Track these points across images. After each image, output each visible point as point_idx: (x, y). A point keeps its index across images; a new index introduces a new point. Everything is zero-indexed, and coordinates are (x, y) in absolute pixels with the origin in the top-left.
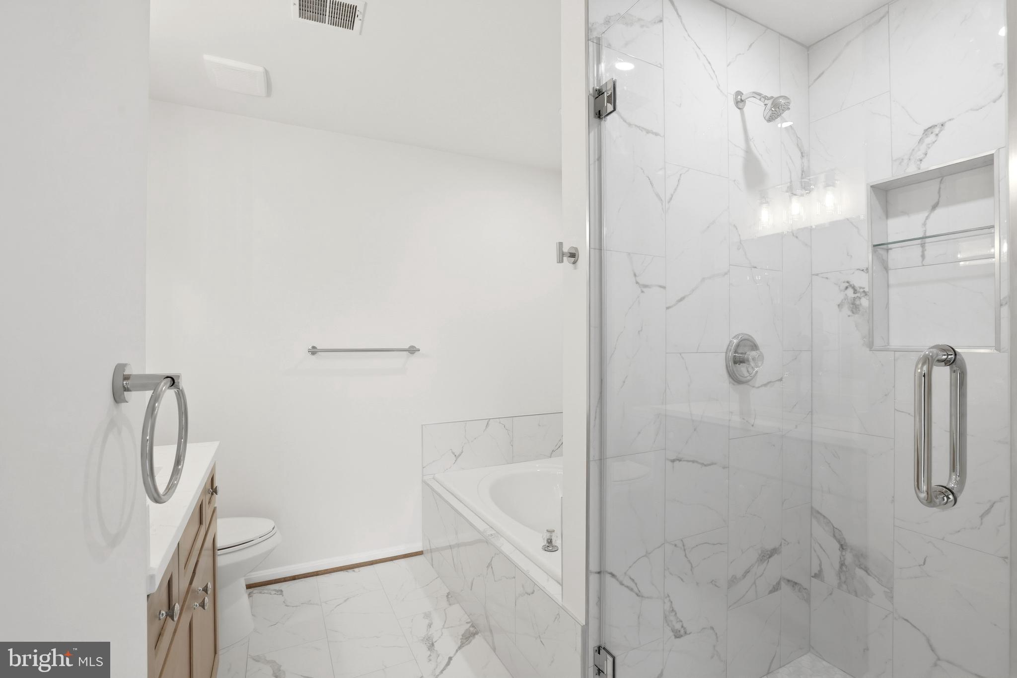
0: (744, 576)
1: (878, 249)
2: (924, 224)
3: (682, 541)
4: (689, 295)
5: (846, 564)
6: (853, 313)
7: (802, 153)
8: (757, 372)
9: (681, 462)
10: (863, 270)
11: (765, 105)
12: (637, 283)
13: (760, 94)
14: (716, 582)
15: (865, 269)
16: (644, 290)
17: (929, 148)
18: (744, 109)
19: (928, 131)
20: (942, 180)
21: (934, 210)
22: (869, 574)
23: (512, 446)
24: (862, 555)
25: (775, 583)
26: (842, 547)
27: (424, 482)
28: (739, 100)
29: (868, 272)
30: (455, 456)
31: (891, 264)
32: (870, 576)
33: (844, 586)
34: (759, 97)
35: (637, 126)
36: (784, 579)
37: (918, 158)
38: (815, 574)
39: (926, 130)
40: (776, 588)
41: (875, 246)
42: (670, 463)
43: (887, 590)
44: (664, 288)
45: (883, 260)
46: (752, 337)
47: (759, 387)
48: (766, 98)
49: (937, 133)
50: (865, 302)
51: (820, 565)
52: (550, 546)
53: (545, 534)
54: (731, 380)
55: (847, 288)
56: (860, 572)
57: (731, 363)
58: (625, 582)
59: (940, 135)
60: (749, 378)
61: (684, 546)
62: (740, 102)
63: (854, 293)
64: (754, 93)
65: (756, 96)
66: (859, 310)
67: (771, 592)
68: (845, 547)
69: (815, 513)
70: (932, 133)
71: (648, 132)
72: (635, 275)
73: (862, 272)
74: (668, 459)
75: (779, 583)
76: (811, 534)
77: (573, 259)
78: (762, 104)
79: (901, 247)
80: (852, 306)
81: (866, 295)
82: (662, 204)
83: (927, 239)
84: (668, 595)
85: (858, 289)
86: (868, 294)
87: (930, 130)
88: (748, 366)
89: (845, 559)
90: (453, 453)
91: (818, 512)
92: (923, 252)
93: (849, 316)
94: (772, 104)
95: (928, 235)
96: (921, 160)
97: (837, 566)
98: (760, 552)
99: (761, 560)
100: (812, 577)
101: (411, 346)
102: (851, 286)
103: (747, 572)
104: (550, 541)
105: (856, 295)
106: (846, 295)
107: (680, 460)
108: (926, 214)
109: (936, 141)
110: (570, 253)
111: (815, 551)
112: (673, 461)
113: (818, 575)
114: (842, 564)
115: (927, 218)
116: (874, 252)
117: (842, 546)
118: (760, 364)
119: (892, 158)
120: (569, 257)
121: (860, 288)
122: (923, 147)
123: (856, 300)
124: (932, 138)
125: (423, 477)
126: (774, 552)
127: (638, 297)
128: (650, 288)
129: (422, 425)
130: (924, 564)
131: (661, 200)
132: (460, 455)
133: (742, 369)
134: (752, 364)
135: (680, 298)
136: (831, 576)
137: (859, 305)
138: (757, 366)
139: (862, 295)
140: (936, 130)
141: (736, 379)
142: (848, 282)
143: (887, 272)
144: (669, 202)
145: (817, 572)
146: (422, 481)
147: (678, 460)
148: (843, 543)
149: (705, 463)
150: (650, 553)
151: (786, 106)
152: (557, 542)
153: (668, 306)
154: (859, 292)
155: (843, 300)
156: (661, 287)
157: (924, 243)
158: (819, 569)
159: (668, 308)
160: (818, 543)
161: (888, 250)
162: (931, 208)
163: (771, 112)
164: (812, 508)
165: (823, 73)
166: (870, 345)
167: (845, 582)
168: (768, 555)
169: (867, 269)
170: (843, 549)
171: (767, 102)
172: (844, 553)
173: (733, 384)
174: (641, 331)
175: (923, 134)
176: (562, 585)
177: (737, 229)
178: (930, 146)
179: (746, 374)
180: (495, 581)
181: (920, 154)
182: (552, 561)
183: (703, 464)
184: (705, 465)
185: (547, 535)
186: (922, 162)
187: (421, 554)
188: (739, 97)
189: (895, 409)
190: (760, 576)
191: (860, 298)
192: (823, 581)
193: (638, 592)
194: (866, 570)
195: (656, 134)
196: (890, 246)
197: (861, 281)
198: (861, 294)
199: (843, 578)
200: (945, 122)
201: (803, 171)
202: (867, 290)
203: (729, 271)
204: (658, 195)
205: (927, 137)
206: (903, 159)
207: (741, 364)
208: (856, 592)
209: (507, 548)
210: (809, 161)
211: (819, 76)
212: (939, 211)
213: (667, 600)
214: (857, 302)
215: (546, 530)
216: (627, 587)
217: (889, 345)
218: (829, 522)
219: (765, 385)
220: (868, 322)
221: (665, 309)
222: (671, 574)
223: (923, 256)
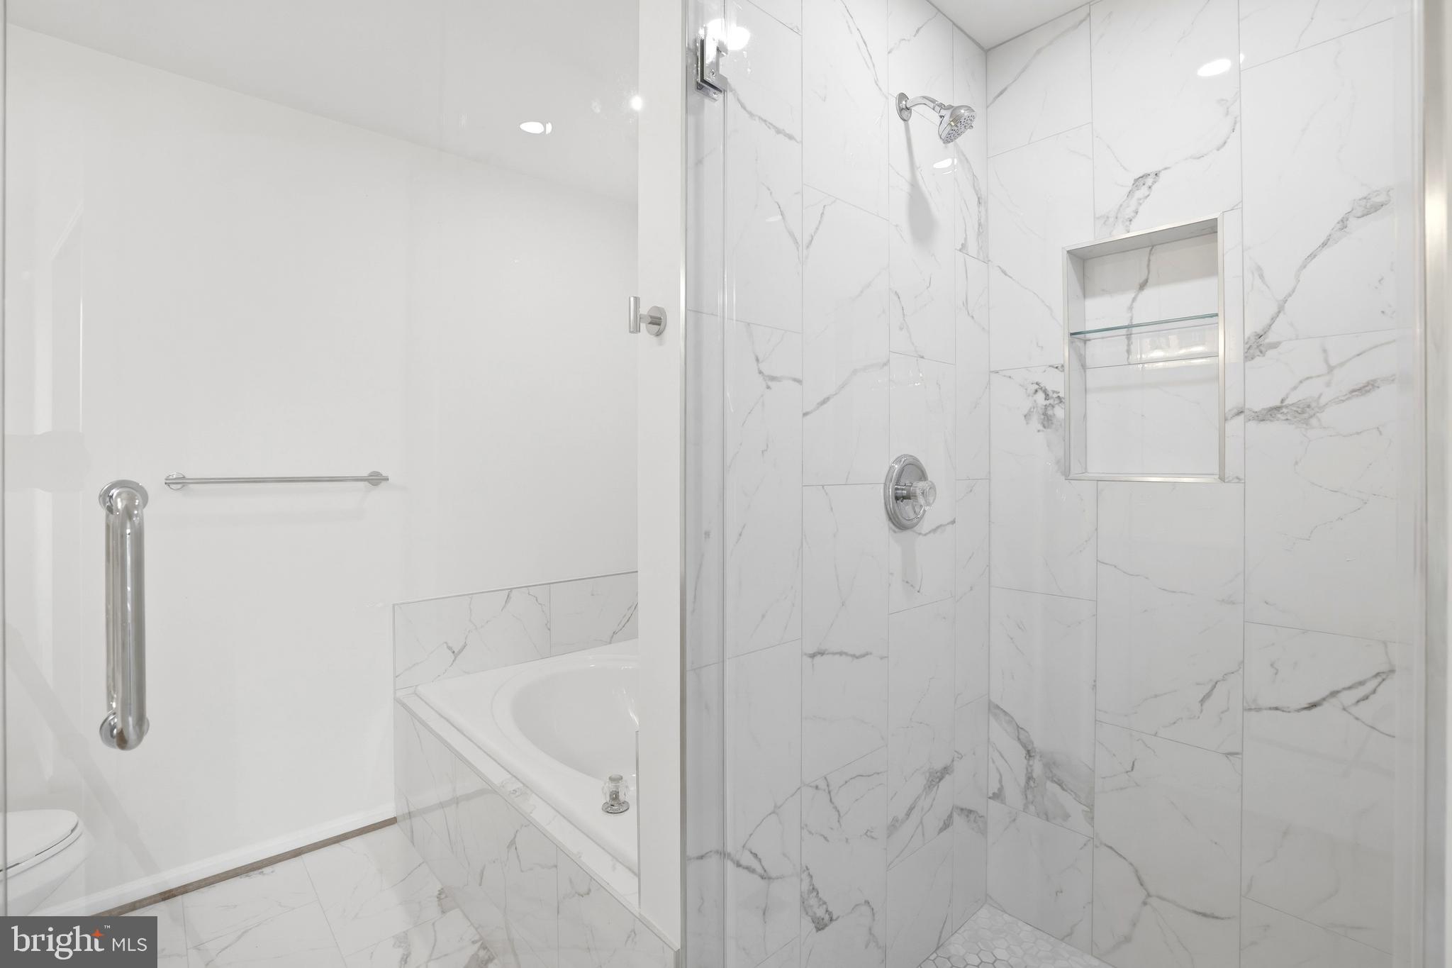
0: (908, 815)
1: (1076, 340)
2: (1131, 308)
3: (825, 778)
4: (835, 395)
5: (1034, 776)
6: (1044, 427)
7: (979, 198)
8: (925, 511)
9: (824, 656)
10: (1057, 368)
11: (941, 117)
12: (760, 372)
13: (933, 101)
14: (872, 832)
15: (1060, 366)
16: (771, 384)
17: (1140, 204)
18: (910, 121)
19: (1140, 180)
20: (1151, 250)
21: (1143, 290)
22: (1064, 789)
23: (549, 629)
24: (1054, 763)
25: (946, 818)
26: (1029, 754)
27: (398, 701)
28: (904, 107)
29: (1063, 371)
30: (454, 652)
31: (1089, 362)
32: (1066, 791)
33: (1032, 808)
34: (932, 105)
35: (762, 119)
36: (957, 808)
37: (1127, 217)
38: (994, 794)
39: (1136, 180)
40: (946, 825)
41: (1072, 334)
42: (809, 660)
43: (1086, 809)
44: (799, 381)
45: (1081, 355)
46: (918, 461)
47: (925, 535)
48: (942, 106)
49: (1150, 184)
50: (1059, 412)
51: (1000, 781)
52: (615, 804)
53: (607, 784)
54: (891, 525)
55: (1036, 391)
56: (1052, 787)
57: (892, 500)
58: (744, 862)
59: (1153, 188)
60: (915, 521)
61: (828, 786)
62: (904, 110)
63: (1045, 399)
64: (924, 97)
65: (927, 102)
66: (1052, 423)
67: (941, 830)
68: (1033, 754)
69: (994, 709)
70: (1144, 184)
71: (778, 131)
72: (757, 360)
73: (1056, 370)
74: (805, 654)
75: (950, 816)
76: (989, 739)
77: (656, 328)
78: (937, 116)
79: (1103, 338)
80: (1042, 417)
81: (1061, 402)
82: (798, 248)
83: (1134, 329)
84: (807, 867)
85: (1050, 394)
86: (1063, 400)
87: (1141, 181)
88: (914, 503)
89: (1032, 770)
90: (450, 648)
91: (998, 707)
92: (1129, 345)
93: (1039, 431)
94: (951, 117)
95: (1135, 322)
96: (1131, 221)
97: (1022, 781)
98: (928, 775)
99: (929, 787)
100: (990, 798)
101: (372, 473)
102: (1041, 389)
103: (911, 809)
104: (615, 796)
105: (1047, 402)
106: (1035, 401)
107: (822, 654)
108: (1133, 295)
109: (1148, 195)
110: (651, 317)
111: (993, 762)
112: (813, 656)
113: (998, 796)
114: (1030, 778)
115: (1134, 300)
116: (1071, 343)
117: (1028, 752)
118: (931, 502)
119: (1095, 214)
120: (650, 323)
121: (1054, 392)
122: (1133, 202)
123: (1049, 408)
124: (1143, 191)
125: (395, 693)
126: (946, 770)
127: (762, 396)
128: (779, 381)
129: (394, 605)
130: (1132, 770)
131: (797, 243)
132: (460, 652)
133: (906, 508)
134: (921, 500)
135: (822, 399)
136: (1013, 794)
137: (1051, 416)
138: (928, 504)
139: (1056, 402)
140: (1149, 181)
141: (898, 523)
142: (1037, 384)
143: (1085, 372)
144: (808, 247)
145: (996, 791)
146: (394, 699)
147: (819, 653)
148: (1030, 748)
149: (857, 654)
150: (779, 808)
151: (969, 122)
152: (628, 794)
153: (804, 411)
154: (1052, 398)
155: (1030, 409)
156: (795, 380)
157: (1131, 334)
158: (999, 786)
159: (805, 414)
160: (998, 751)
161: (1085, 341)
162: (1138, 286)
163: (949, 128)
164: (990, 702)
165: (1005, 89)
166: (1066, 473)
167: (1032, 803)
168: (937, 777)
169: (1063, 366)
170: (1030, 756)
171: (943, 112)
172: (1031, 763)
173: (895, 532)
174: (766, 450)
175: (1133, 184)
176: (638, 876)
177: (899, 298)
178: (1141, 202)
179: (912, 515)
180: (522, 871)
181: (1129, 212)
182: (620, 830)
183: (854, 656)
184: (857, 658)
185: (611, 786)
186: (1132, 222)
187: (393, 823)
188: (904, 102)
189: (1097, 560)
190: (928, 811)
191: (1053, 407)
192: (1003, 802)
193: (763, 872)
194: (1060, 784)
195: (791, 137)
196: (1088, 336)
197: (1055, 383)
198: (1054, 400)
199: (1030, 797)
200: (1160, 172)
201: (980, 225)
202: (1061, 395)
203: (889, 360)
204: (791, 234)
205: (1138, 190)
206: (1108, 217)
207: (904, 500)
208: (1046, 814)
209: (541, 814)
210: (986, 211)
211: (1001, 93)
212: (1147, 292)
213: (804, 876)
214: (1050, 412)
215: (609, 776)
216: (747, 868)
217: (1086, 472)
218: (1011, 720)
219: (934, 530)
220: (1064, 441)
221: (801, 415)
222: (810, 833)
223: (1128, 351)
